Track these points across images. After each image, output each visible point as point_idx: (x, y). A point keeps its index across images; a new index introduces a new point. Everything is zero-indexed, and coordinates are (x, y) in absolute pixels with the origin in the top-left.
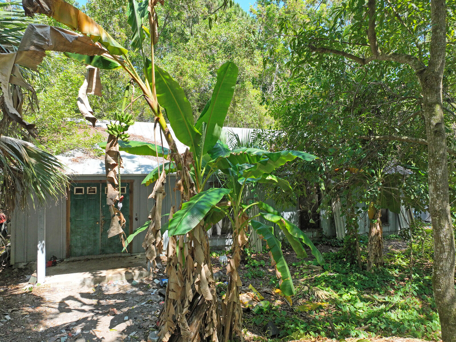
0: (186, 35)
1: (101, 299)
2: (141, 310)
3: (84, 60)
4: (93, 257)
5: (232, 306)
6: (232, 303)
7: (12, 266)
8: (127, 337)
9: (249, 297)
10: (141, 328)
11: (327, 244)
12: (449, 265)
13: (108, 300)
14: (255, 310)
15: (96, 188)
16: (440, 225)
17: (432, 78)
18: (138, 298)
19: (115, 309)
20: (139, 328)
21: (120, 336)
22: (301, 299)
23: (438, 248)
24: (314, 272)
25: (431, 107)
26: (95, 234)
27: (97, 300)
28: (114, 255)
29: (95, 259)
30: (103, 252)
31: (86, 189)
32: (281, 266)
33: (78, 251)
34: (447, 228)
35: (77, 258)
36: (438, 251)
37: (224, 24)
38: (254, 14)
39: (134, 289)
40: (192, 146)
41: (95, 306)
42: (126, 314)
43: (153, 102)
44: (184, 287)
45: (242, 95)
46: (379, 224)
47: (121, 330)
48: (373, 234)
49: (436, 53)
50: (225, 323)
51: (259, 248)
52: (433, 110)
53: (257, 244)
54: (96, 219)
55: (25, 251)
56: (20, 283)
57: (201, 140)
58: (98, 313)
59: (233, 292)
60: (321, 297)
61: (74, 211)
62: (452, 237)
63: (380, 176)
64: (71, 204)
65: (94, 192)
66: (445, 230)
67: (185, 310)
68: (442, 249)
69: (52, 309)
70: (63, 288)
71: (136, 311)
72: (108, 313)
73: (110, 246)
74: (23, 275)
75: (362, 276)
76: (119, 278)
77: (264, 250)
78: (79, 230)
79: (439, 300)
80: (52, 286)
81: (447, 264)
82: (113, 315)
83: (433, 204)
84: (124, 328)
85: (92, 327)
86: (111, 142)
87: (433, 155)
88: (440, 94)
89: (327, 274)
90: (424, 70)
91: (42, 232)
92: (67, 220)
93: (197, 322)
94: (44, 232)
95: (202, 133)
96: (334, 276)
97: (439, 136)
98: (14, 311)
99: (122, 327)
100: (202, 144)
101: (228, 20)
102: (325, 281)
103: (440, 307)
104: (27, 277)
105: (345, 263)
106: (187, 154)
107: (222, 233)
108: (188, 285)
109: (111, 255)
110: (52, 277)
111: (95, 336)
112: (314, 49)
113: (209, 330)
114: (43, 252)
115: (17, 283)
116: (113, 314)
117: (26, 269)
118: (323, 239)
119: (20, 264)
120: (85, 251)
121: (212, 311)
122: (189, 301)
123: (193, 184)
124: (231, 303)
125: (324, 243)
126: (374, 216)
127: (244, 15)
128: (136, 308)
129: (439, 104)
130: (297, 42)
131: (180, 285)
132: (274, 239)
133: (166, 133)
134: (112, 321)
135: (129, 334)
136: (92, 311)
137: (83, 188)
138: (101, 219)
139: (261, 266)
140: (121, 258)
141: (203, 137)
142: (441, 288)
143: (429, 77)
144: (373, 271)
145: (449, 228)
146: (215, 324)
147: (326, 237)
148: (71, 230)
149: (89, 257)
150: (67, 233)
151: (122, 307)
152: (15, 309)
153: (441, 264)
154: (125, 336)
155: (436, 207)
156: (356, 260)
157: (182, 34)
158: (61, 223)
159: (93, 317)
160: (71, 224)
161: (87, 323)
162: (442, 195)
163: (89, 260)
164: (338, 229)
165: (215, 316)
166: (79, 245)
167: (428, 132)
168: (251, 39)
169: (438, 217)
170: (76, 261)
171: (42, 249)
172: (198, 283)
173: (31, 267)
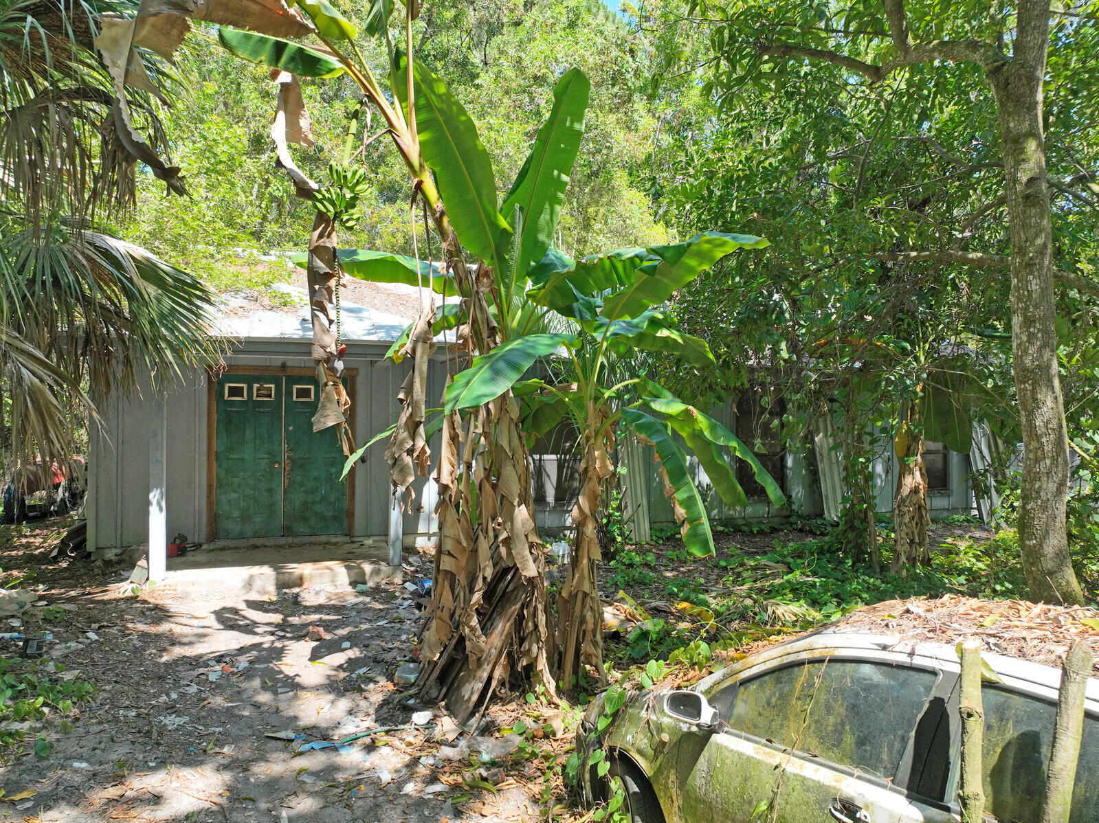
0: (473, 64)
1: (291, 616)
2: (379, 634)
3: (263, 58)
4: (265, 541)
5: (579, 603)
6: (580, 596)
7: (90, 554)
8: (349, 676)
9: (618, 613)
10: (378, 662)
11: (801, 530)
12: (1052, 487)
13: (303, 617)
14: (631, 637)
15: (273, 386)
16: (1035, 400)
17: (1020, 79)
18: (371, 614)
19: (321, 629)
20: (374, 661)
21: (333, 673)
22: (737, 622)
23: (1031, 451)
24: (768, 576)
25: (1016, 143)
26: (270, 491)
27: (281, 617)
28: (313, 539)
29: (271, 547)
30: (288, 531)
31: (250, 389)
32: (685, 495)
33: (233, 527)
34: (1050, 406)
35: (230, 544)
36: (1030, 459)
37: (563, 34)
38: (631, 15)
39: (361, 599)
40: (492, 258)
41: (277, 625)
42: (347, 638)
43: (408, 146)
44: (475, 552)
45: (605, 200)
46: (920, 469)
47: (337, 664)
48: (905, 491)
49: (1029, 23)
50: (565, 642)
51: (643, 533)
52: (1022, 151)
53: (638, 516)
54: (273, 457)
55: (119, 523)
56: (110, 583)
57: (512, 243)
58: (283, 637)
59: (582, 571)
60: (781, 616)
61: (225, 438)
62: (1061, 427)
63: (922, 358)
64: (218, 421)
65: (270, 396)
66: (1045, 409)
67: (477, 597)
68: (1039, 453)
69: (184, 628)
70: (204, 593)
71: (368, 635)
72: (305, 636)
73: (305, 519)
74: (115, 572)
75: (878, 582)
76: (327, 579)
77: (654, 538)
78: (235, 480)
79: (1032, 564)
80: (179, 589)
81: (1051, 485)
82: (317, 640)
83: (1022, 356)
84: (343, 662)
85: (273, 658)
86: (320, 229)
87: (1020, 249)
88: (1036, 114)
89: (796, 576)
90: (1003, 65)
91: (160, 471)
92: (209, 457)
93: (502, 628)
94: (162, 470)
95: (514, 228)
96: (815, 583)
97: (1034, 206)
98: (103, 626)
99: (339, 658)
100: (515, 254)
101: (572, 25)
102: (793, 590)
103: (1035, 579)
104: (125, 574)
105: (841, 562)
106: (482, 272)
107: (557, 499)
108: (484, 545)
109: (307, 539)
110: (179, 572)
111: (281, 672)
112: (764, 49)
113: (529, 650)
114: (161, 510)
115: (106, 584)
116: (318, 637)
117: (119, 562)
118: (793, 519)
119: (107, 551)
120: (249, 529)
121: (536, 606)
122: (485, 579)
123: (494, 327)
124: (576, 595)
125: (795, 527)
126: (909, 449)
127: (611, 19)
128: (366, 630)
129: (1036, 136)
130: (726, 34)
131: (465, 544)
132: (671, 442)
133: (438, 215)
134: (315, 650)
135: (353, 671)
136: (272, 634)
137: (245, 386)
138: (284, 456)
139: (647, 565)
140: (328, 546)
141: (518, 239)
142: (1036, 538)
143: (1012, 78)
144: (904, 573)
145: (1054, 406)
146: (543, 635)
147: (800, 517)
148: (219, 480)
149: (259, 542)
150: (210, 486)
151: (336, 628)
152: (105, 624)
153: (1037, 486)
154: (342, 675)
155: (1028, 361)
156: (867, 553)
157: (463, 64)
158: (197, 464)
159: (273, 642)
160: (220, 466)
161: (260, 651)
162: (1040, 335)
163: (257, 547)
164: (827, 497)
165: (542, 619)
166: (236, 514)
167: (1012, 200)
168: (626, 66)
169: (1030, 382)
170: (229, 548)
171: (159, 503)
172: (507, 542)
173: (130, 557)
